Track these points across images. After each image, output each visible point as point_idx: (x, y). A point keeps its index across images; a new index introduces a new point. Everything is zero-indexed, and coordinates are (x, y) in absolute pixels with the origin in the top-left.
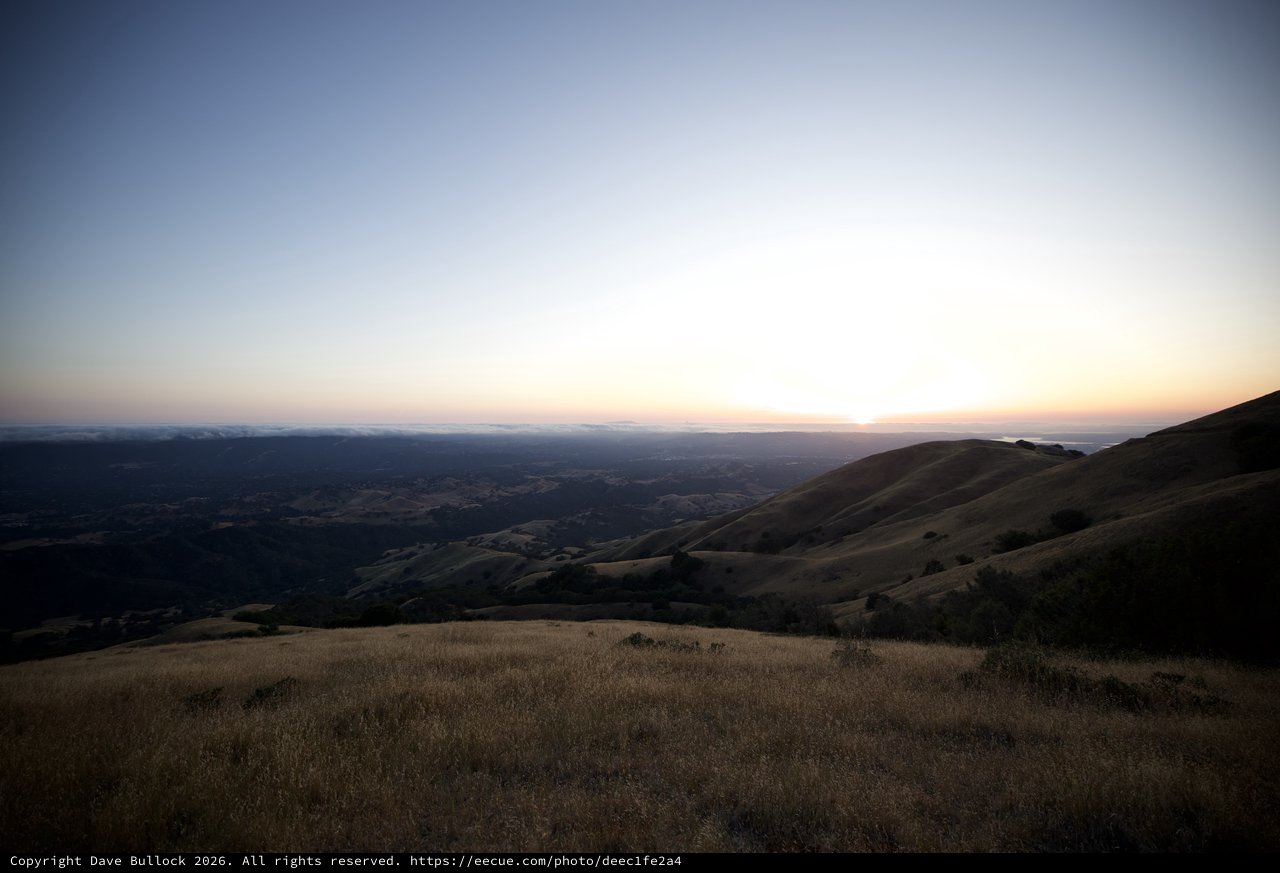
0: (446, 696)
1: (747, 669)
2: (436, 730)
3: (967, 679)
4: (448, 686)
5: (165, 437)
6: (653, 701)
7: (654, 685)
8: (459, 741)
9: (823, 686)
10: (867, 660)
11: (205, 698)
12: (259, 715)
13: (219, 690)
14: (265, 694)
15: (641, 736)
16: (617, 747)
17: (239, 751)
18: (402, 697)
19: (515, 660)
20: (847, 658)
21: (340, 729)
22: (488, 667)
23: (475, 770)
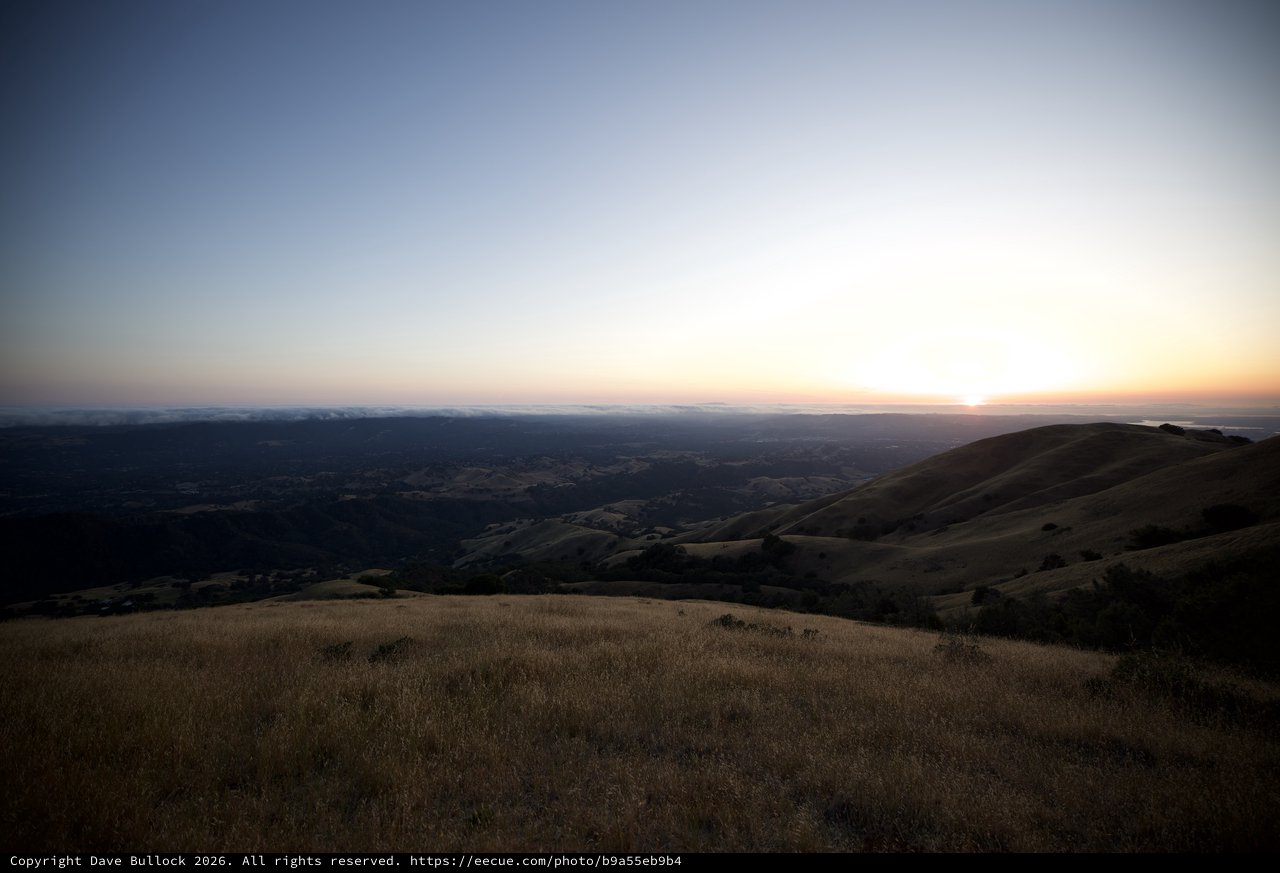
0: (545, 663)
1: (843, 658)
2: (537, 695)
3: (1094, 686)
4: (547, 655)
5: (299, 418)
6: (745, 684)
7: (746, 667)
8: (557, 709)
9: (925, 681)
10: (975, 657)
11: (338, 651)
12: (382, 668)
13: (349, 644)
14: (388, 651)
15: (732, 717)
16: (709, 726)
17: (367, 699)
18: (506, 662)
19: (609, 634)
20: (952, 654)
21: (452, 686)
22: (584, 639)
23: (572, 735)
